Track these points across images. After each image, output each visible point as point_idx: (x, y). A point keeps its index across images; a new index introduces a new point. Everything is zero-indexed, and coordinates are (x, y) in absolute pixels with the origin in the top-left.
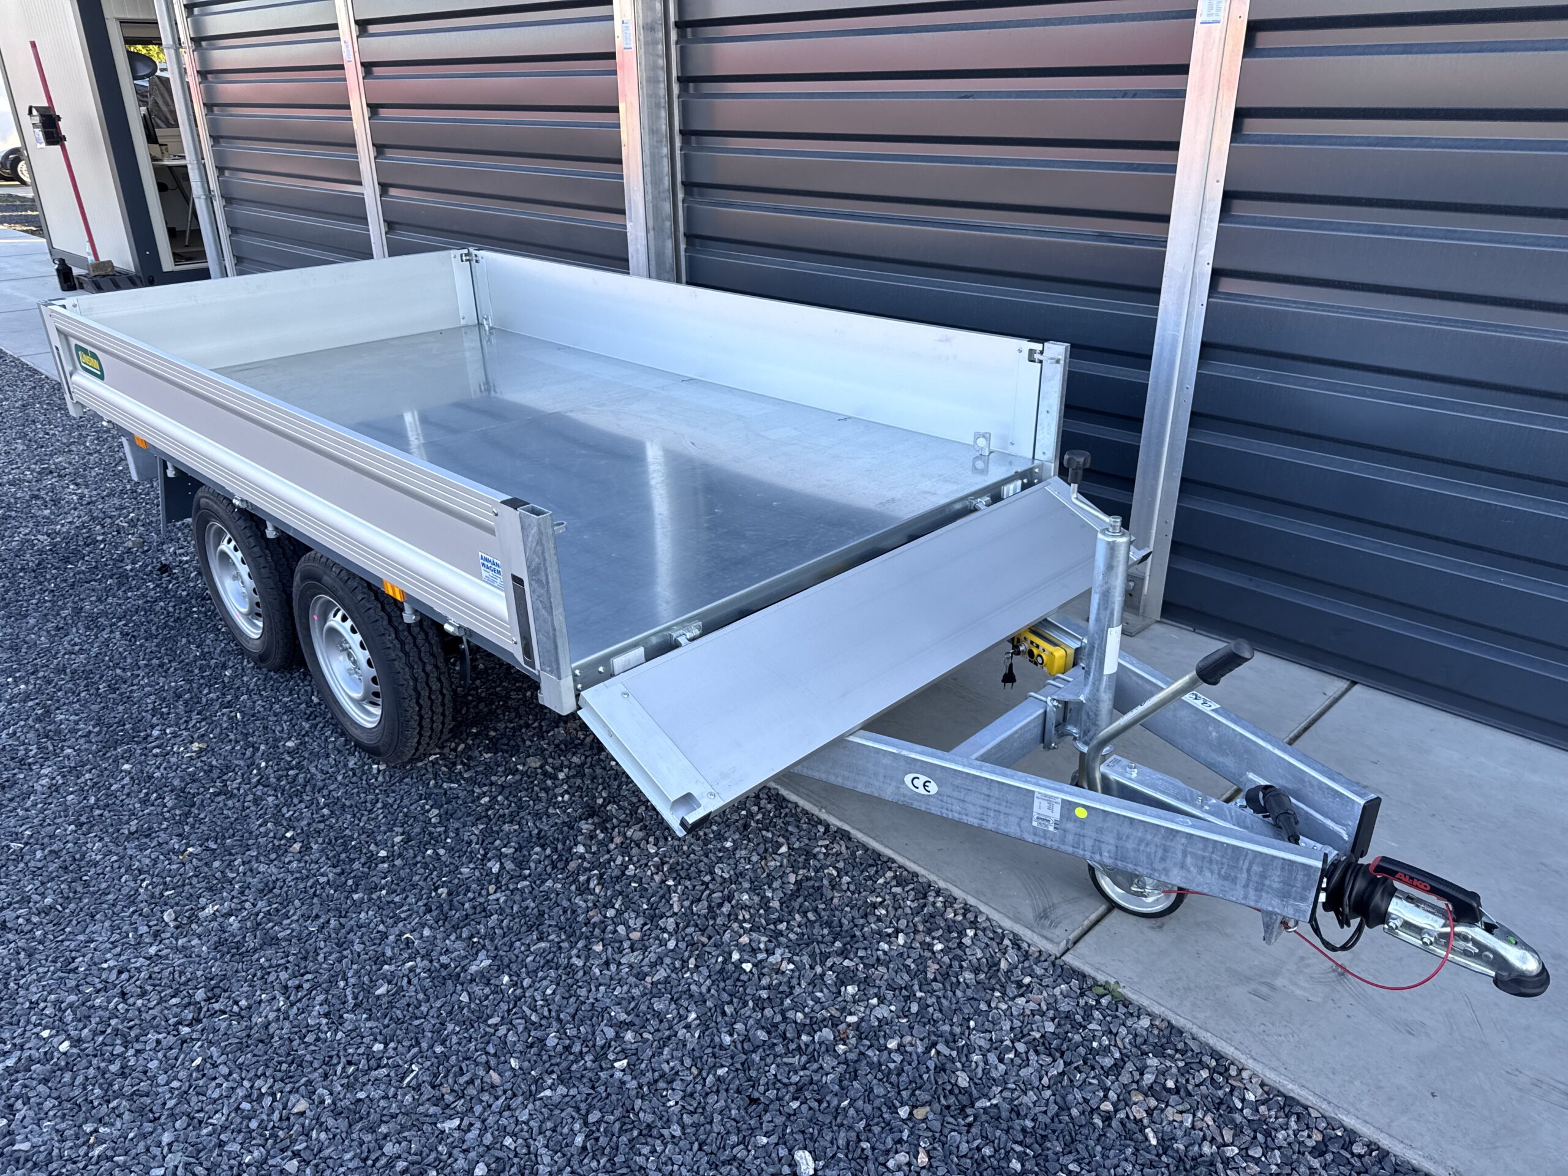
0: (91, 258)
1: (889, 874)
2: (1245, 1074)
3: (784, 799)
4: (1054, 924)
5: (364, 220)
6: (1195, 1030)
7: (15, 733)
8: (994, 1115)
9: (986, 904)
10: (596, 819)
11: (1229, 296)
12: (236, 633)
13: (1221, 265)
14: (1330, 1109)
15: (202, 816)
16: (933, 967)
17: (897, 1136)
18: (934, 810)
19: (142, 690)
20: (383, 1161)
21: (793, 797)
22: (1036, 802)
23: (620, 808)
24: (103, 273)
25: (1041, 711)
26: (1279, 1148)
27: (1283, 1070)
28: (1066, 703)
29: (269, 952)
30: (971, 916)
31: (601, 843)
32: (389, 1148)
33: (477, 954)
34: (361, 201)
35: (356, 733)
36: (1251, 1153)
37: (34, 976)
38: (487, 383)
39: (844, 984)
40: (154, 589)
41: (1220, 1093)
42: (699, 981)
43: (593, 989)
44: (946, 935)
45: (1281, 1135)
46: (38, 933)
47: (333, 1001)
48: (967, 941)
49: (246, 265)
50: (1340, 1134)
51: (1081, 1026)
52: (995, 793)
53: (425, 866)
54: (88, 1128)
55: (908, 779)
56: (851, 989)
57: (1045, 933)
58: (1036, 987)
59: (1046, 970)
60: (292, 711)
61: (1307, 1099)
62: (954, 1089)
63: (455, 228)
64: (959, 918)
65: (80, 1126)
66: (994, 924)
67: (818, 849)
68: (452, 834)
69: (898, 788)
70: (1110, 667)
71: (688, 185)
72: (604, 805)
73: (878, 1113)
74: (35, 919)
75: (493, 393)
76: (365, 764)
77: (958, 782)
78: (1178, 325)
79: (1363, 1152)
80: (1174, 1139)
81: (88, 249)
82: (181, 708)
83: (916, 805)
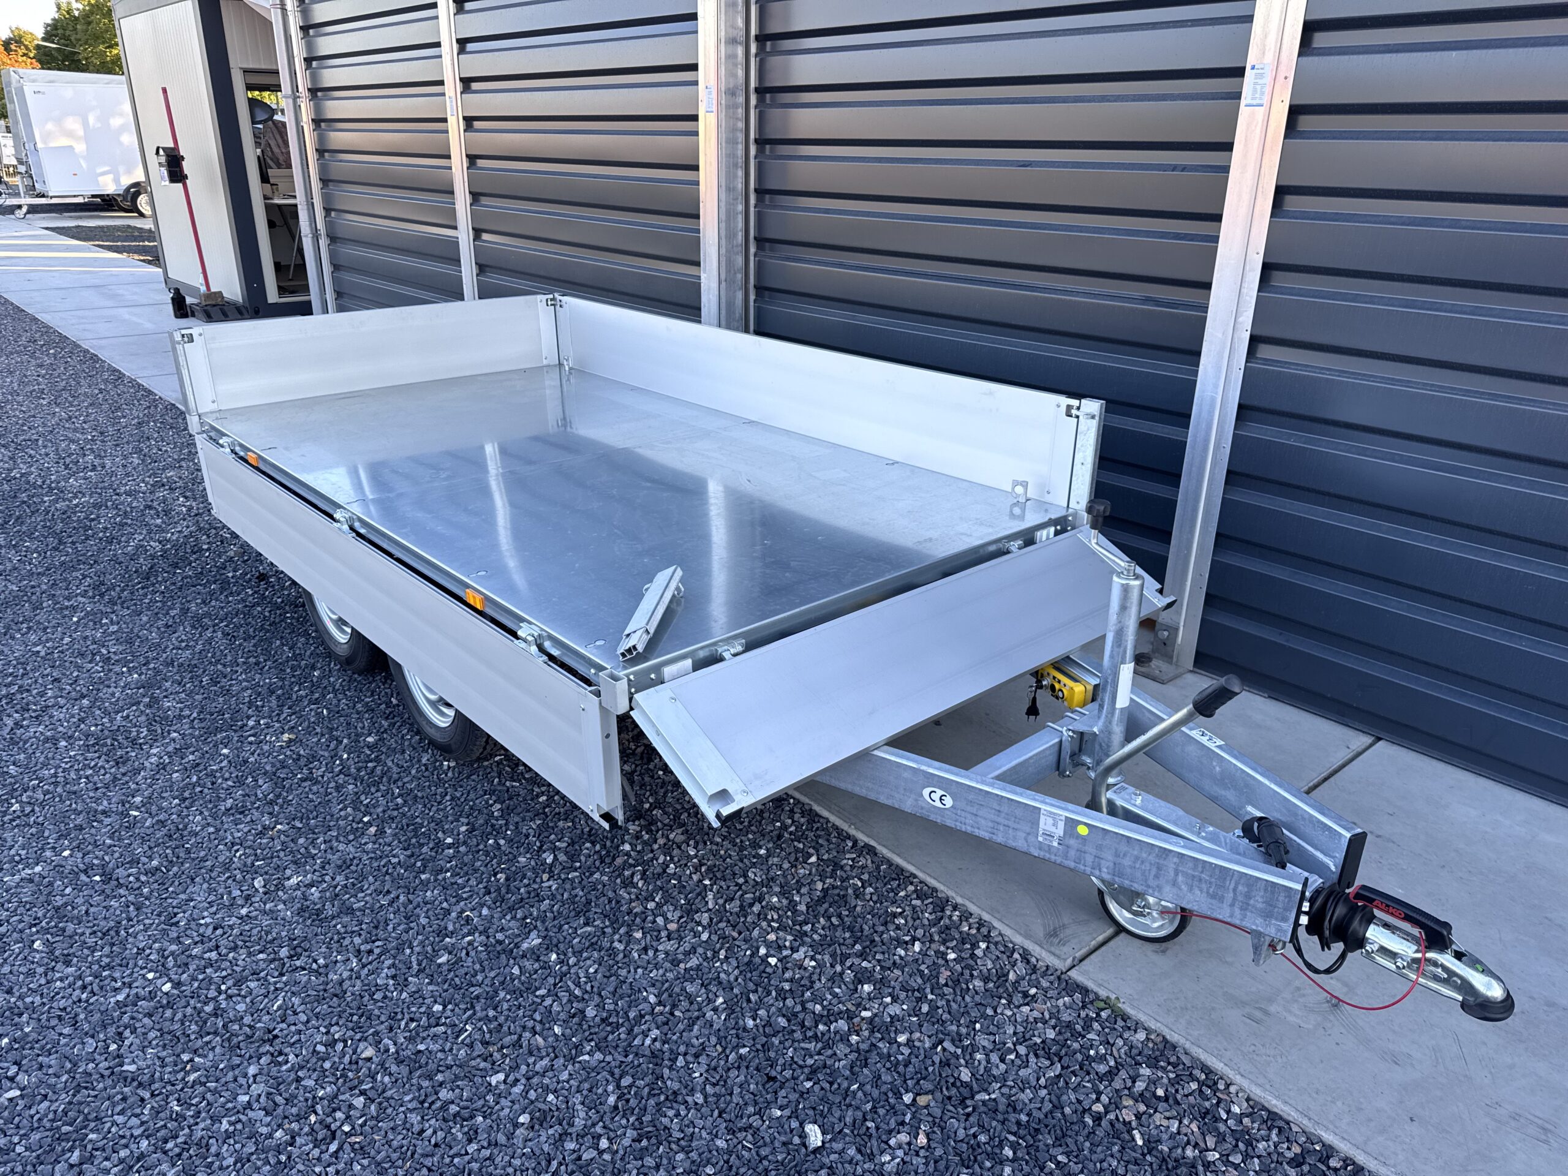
0: (203, 289)
1: (911, 888)
2: (1233, 1089)
3: (817, 815)
4: (1063, 943)
5: (457, 261)
6: (1188, 1045)
7: (128, 716)
8: (992, 1108)
9: (1000, 920)
10: (643, 822)
11: (1266, 361)
12: (326, 637)
13: (1258, 333)
14: (1310, 1125)
15: (290, 798)
16: (945, 974)
17: (900, 1118)
18: (950, 823)
19: (241, 682)
20: (438, 1104)
21: (825, 813)
22: (1042, 819)
23: (665, 813)
24: (214, 303)
25: (1057, 740)
26: (1259, 1157)
27: (1268, 1087)
28: (1082, 734)
29: (346, 919)
30: (984, 930)
31: (645, 843)
32: (444, 1094)
33: (529, 933)
34: (455, 244)
35: (431, 732)
36: (1231, 1159)
37: (142, 927)
38: (564, 419)
39: (862, 983)
40: (252, 595)
41: (1207, 1104)
42: (728, 971)
43: (632, 970)
44: (960, 946)
45: (1262, 1145)
46: (145, 890)
47: (400, 966)
48: (979, 953)
49: (345, 301)
50: (1318, 1148)
51: (1080, 1035)
52: (1005, 808)
53: (487, 854)
54: (185, 1057)
55: (926, 792)
56: (867, 988)
57: (1053, 949)
58: (1041, 998)
59: (1051, 983)
60: (373, 710)
61: (1289, 1115)
62: (957, 1083)
63: (542, 273)
64: (974, 931)
65: (178, 1056)
66: (1006, 939)
67: (845, 861)
68: (511, 827)
69: (916, 800)
70: (1123, 700)
71: (760, 241)
72: (650, 810)
73: (884, 1097)
74: (143, 878)
75: (569, 429)
76: (437, 761)
77: (971, 797)
78: (1216, 386)
79: (1338, 1166)
80: (1159, 1141)
81: (201, 280)
82: (274, 703)
83: (932, 817)
